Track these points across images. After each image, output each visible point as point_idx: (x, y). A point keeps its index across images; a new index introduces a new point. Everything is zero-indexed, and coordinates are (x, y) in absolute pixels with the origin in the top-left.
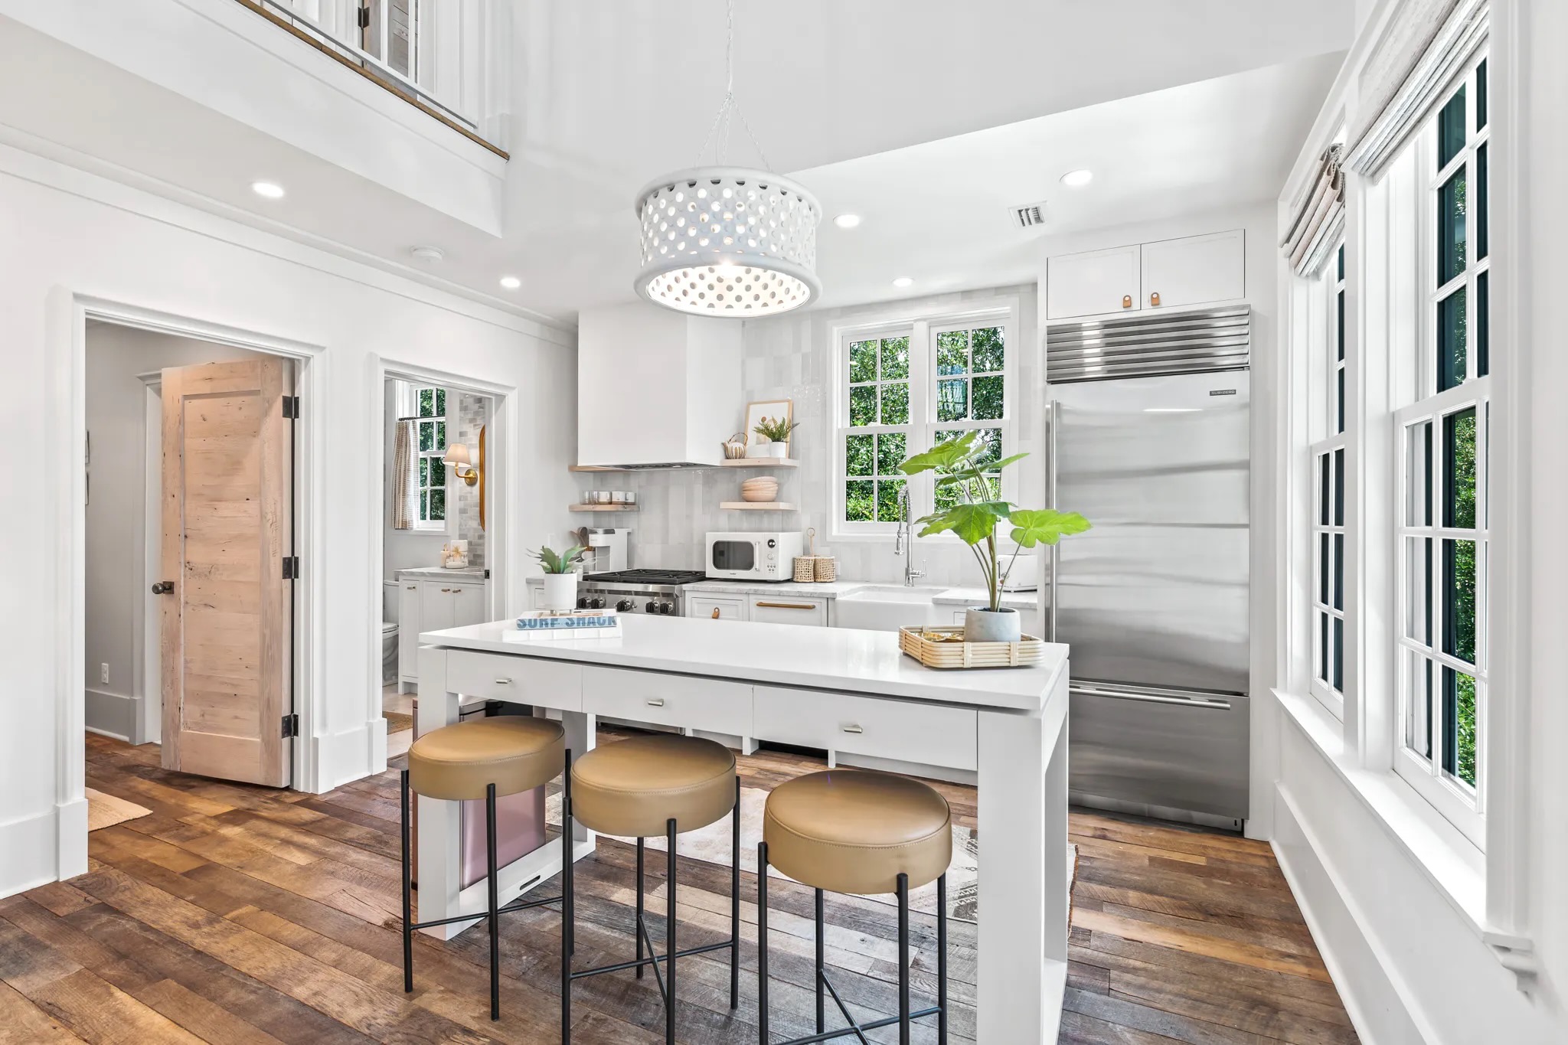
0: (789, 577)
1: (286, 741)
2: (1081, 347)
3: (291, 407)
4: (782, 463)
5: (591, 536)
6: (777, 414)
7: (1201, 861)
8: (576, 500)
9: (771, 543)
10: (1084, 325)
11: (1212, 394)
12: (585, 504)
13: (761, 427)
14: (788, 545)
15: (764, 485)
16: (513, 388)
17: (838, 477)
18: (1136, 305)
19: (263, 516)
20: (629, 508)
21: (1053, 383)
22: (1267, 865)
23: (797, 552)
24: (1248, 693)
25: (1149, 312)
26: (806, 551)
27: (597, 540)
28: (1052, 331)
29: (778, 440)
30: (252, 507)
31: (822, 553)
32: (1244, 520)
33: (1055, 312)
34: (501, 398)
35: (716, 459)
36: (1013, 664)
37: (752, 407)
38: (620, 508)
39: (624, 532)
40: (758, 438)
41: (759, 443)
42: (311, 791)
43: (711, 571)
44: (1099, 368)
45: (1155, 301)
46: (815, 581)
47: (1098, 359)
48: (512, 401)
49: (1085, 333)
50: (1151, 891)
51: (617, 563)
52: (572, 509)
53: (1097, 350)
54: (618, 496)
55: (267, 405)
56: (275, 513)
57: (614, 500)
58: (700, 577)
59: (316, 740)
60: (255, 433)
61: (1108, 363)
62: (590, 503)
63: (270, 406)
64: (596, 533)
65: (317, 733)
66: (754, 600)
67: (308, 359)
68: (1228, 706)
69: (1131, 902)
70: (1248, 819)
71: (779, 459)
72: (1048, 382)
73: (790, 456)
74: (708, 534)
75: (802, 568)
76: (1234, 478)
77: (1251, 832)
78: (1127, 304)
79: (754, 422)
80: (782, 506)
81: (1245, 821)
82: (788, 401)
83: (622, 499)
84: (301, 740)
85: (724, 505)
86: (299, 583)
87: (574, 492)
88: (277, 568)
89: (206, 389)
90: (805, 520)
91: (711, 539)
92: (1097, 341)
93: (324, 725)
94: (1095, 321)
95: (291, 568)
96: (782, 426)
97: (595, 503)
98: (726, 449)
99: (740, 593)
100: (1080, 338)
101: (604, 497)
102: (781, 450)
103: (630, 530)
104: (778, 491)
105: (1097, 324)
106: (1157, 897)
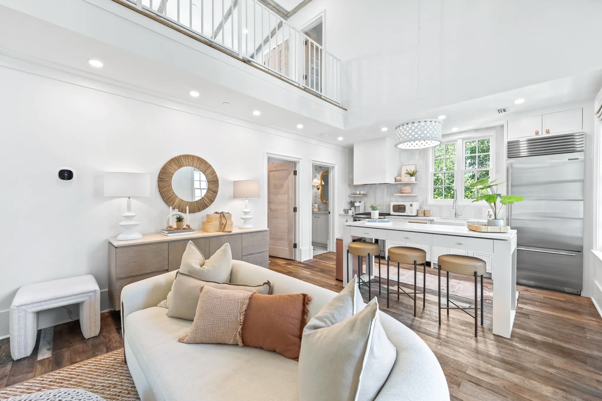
0: (416, 215)
1: (294, 249)
2: (519, 147)
3: (295, 173)
4: (414, 183)
5: (355, 203)
6: (412, 169)
7: (563, 299)
8: (349, 193)
9: (411, 205)
10: (520, 141)
11: (569, 160)
12: (352, 194)
13: (407, 172)
14: (416, 206)
15: (407, 189)
16: (336, 165)
17: (431, 186)
18: (540, 133)
19: (288, 198)
20: (365, 195)
21: (509, 158)
22: (588, 303)
23: (418, 208)
24: (583, 251)
25: (545, 135)
26: (421, 208)
27: (357, 204)
28: (509, 143)
29: (412, 176)
30: (286, 196)
31: (426, 208)
32: (582, 199)
33: (510, 136)
34: (333, 167)
35: (393, 182)
36: (501, 232)
37: (403, 166)
38: (363, 195)
39: (364, 202)
40: (405, 175)
41: (405, 177)
42: (300, 261)
43: (392, 213)
44: (526, 153)
45: (548, 132)
46: (424, 216)
47: (526, 150)
48: (336, 168)
49: (521, 143)
50: (544, 303)
51: (361, 211)
52: (349, 196)
53: (526, 148)
54: (362, 192)
55: (290, 172)
56: (292, 197)
57: (361, 193)
58: (389, 215)
59: (301, 249)
60: (287, 179)
61: (529, 151)
62: (353, 194)
63: (291, 173)
64: (357, 202)
65: (301, 248)
66: (407, 221)
67: (299, 162)
68: (575, 255)
69: (536, 304)
70: (582, 290)
71: (413, 182)
72: (508, 158)
73: (416, 180)
74: (391, 203)
75: (420, 212)
76: (578, 185)
77: (583, 294)
78: (537, 133)
79: (404, 172)
80: (414, 195)
81: (581, 291)
82: (415, 164)
83: (363, 193)
84: (297, 249)
85: (395, 195)
86: (297, 213)
87: (349, 191)
88: (292, 210)
89: (275, 169)
90: (420, 199)
91: (392, 204)
92: (526, 145)
93: (302, 246)
94: (525, 139)
95: (295, 210)
96: (413, 172)
97: (355, 194)
98: (395, 179)
99: (403, 219)
100: (519, 144)
101: (358, 193)
102: (413, 178)
103: (365, 201)
104: (412, 190)
105: (526, 140)
106: (546, 304)
